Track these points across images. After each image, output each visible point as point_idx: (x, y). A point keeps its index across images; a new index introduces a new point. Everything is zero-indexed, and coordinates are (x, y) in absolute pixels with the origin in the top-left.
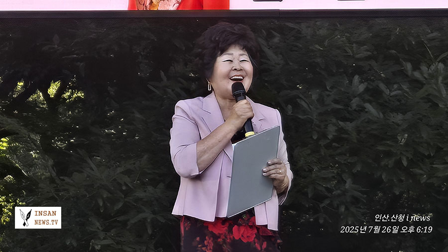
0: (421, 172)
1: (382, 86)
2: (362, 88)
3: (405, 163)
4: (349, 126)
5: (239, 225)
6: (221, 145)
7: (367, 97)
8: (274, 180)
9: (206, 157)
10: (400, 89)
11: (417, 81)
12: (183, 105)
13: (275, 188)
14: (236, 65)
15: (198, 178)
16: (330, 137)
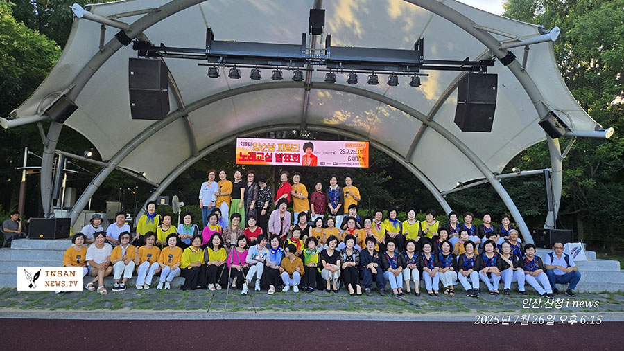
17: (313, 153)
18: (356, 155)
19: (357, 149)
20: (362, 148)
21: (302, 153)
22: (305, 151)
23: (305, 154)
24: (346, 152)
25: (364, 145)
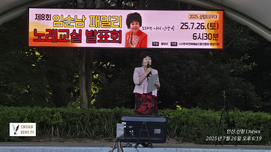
0: (188, 84)
1: (180, 65)
2: (176, 65)
3: (185, 82)
4: (173, 74)
5: (148, 95)
6: (144, 77)
7: (177, 67)
8: (157, 85)
9: (141, 80)
10: (184, 66)
11: (188, 64)
12: (137, 69)
13: (157, 87)
14: (148, 60)
15: (139, 85)
16: (169, 76)
17: (141, 29)
18: (204, 31)
19: (205, 22)
20: (213, 20)
21: (125, 30)
22: (129, 26)
23: (129, 30)
24: (190, 26)
25: (215, 16)
